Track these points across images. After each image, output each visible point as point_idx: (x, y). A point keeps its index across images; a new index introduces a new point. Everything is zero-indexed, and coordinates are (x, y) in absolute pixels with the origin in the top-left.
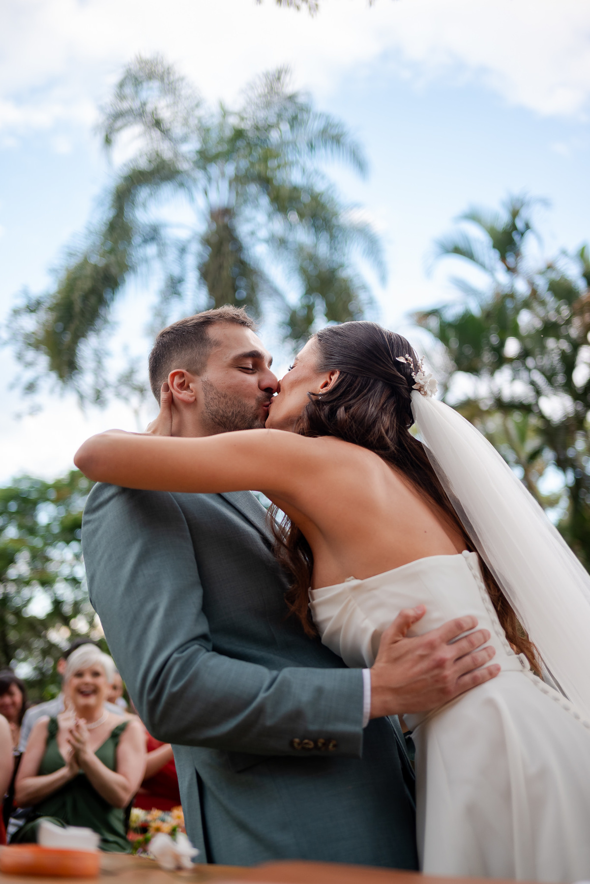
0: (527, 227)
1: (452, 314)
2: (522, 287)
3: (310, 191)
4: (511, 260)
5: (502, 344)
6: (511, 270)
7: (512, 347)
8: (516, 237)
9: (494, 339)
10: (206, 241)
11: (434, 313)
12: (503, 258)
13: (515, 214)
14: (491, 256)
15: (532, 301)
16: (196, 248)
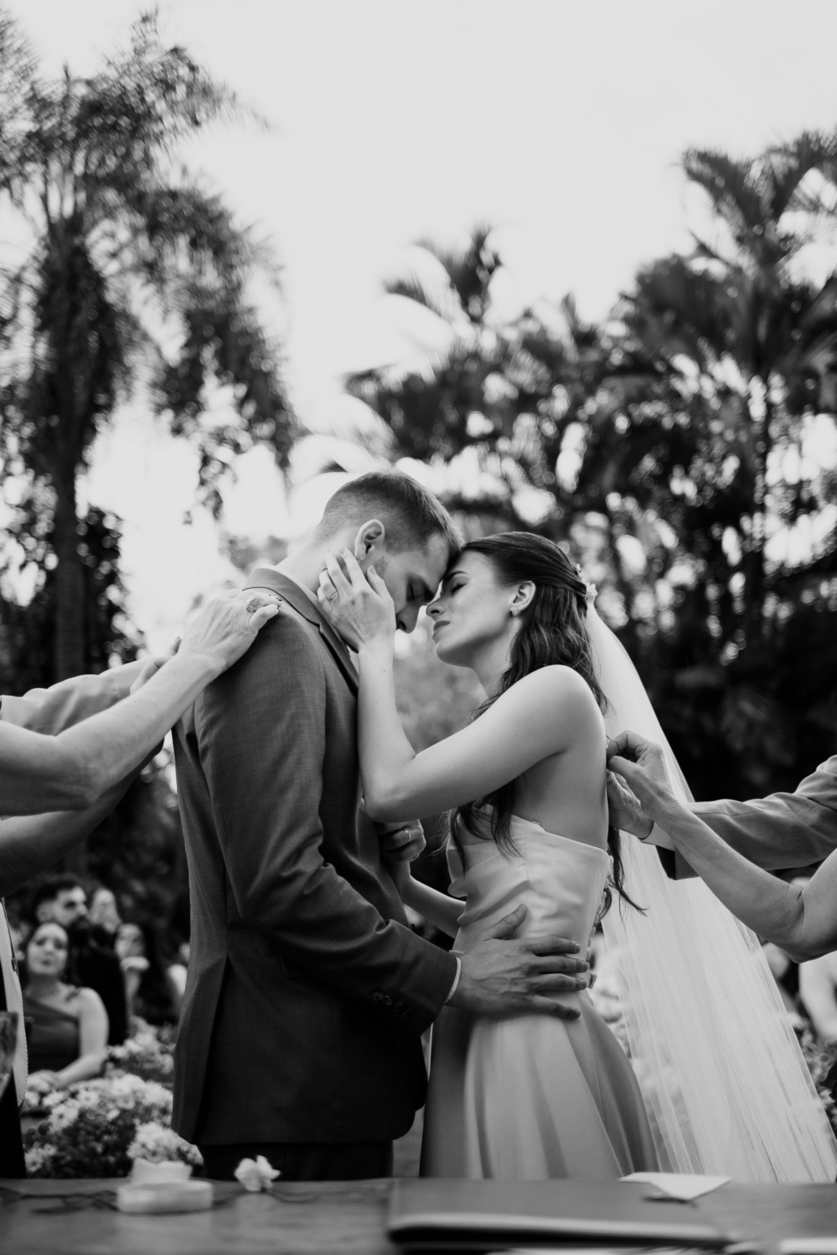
0: (497, 262)
1: (394, 378)
2: (488, 344)
3: (191, 197)
4: (475, 307)
5: (463, 422)
6: (476, 320)
7: (477, 424)
8: (482, 274)
9: (452, 416)
10: (46, 269)
11: (369, 375)
12: (465, 304)
13: (480, 242)
14: (449, 299)
15: (501, 362)
16: (34, 279)
